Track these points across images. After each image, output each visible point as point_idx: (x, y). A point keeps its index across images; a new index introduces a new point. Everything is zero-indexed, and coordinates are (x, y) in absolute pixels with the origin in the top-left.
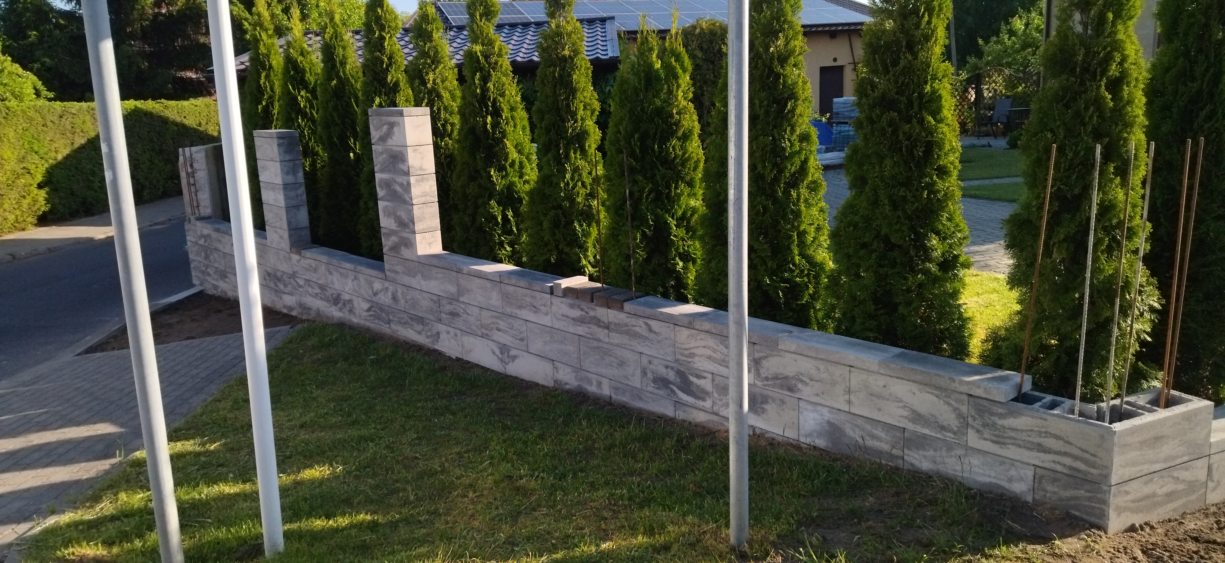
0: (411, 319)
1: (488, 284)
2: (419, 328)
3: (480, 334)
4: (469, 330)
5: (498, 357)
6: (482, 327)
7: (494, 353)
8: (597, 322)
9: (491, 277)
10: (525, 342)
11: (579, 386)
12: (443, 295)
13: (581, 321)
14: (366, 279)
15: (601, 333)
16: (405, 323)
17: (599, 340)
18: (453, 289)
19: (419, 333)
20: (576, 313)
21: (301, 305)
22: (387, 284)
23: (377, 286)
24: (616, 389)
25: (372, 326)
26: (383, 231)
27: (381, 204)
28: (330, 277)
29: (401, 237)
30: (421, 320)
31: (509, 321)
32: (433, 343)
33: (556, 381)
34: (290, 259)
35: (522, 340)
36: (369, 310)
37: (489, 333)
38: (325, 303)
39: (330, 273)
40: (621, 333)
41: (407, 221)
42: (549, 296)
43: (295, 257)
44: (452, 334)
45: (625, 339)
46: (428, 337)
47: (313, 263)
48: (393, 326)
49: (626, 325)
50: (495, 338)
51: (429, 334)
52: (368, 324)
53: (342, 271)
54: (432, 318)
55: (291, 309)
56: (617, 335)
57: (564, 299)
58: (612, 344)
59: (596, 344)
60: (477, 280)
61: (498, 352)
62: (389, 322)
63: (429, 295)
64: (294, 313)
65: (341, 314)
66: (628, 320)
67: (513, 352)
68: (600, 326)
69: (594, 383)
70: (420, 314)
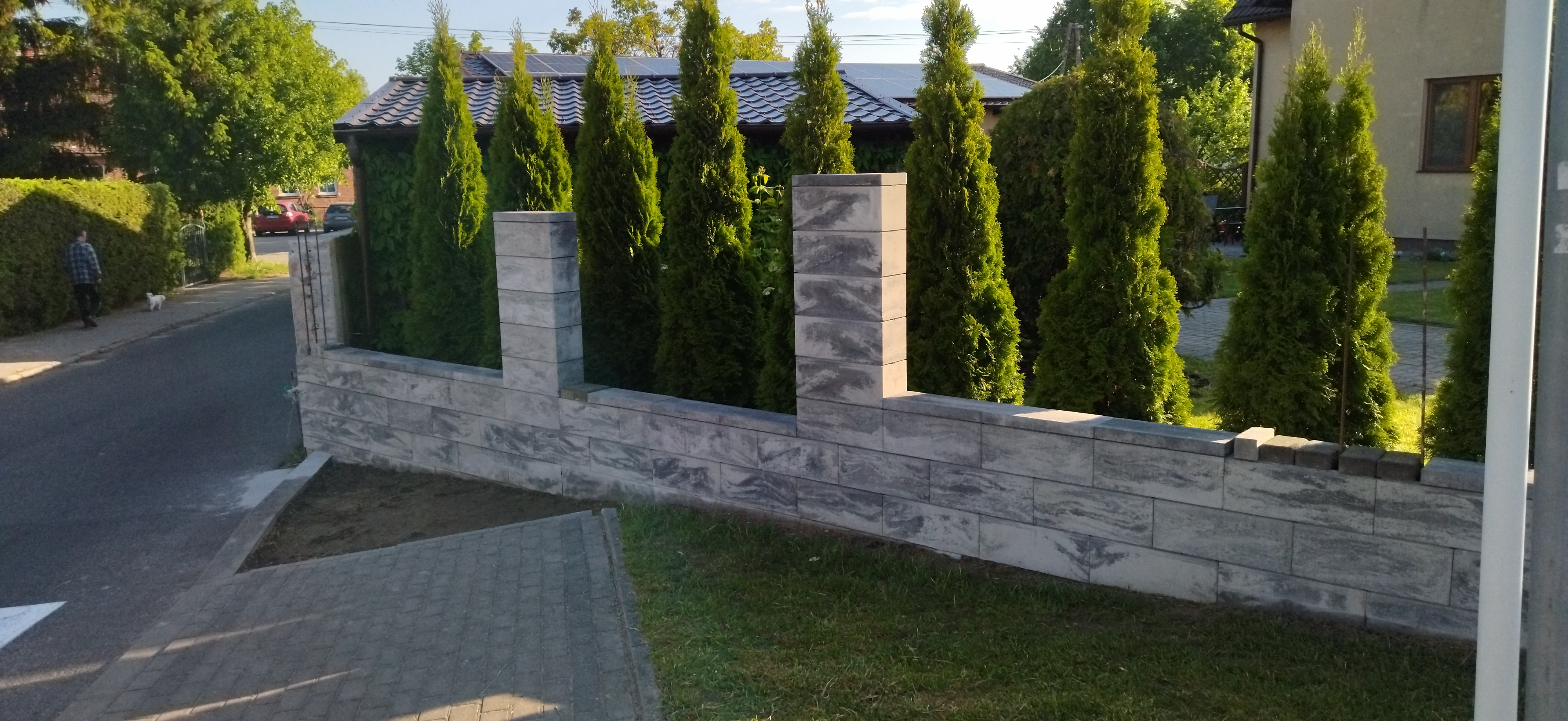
0: (852, 496)
1: (1061, 443)
2: (874, 510)
3: (1030, 519)
4: (1000, 514)
5: (1072, 556)
6: (1035, 508)
7: (1061, 549)
8: (1348, 501)
9: (1071, 431)
10: (1147, 533)
11: (1284, 602)
12: (942, 459)
13: (1304, 499)
14: (743, 437)
15: (1354, 519)
16: (836, 504)
17: (1348, 529)
18: (969, 450)
19: (871, 518)
20: (1293, 486)
21: (571, 478)
22: (797, 443)
23: (772, 445)
24: (1380, 606)
25: (750, 507)
26: (799, 362)
27: (800, 323)
28: (656, 434)
29: (843, 371)
30: (879, 499)
31: (1108, 499)
32: (905, 534)
33: (1223, 595)
34: (557, 407)
35: (1139, 529)
36: (746, 483)
37: (1053, 518)
38: (636, 474)
39: (657, 428)
40: (1410, 518)
41: (863, 345)
42: (1222, 460)
43: (569, 405)
44: (956, 520)
45: (1417, 528)
46: (890, 524)
47: (615, 414)
48: (804, 508)
49: (1423, 505)
50: (1065, 526)
51: (896, 519)
52: (738, 505)
53: (686, 424)
54: (907, 495)
55: (548, 483)
56: (1395, 521)
57: (1260, 465)
58: (1383, 535)
59: (1336, 535)
60: (1034, 437)
61: (1072, 548)
62: (795, 501)
63: (904, 460)
64: (553, 491)
65: (674, 491)
66: (1428, 498)
67: (1111, 549)
68: (1353, 508)
69: (1325, 597)
70: (876, 489)
